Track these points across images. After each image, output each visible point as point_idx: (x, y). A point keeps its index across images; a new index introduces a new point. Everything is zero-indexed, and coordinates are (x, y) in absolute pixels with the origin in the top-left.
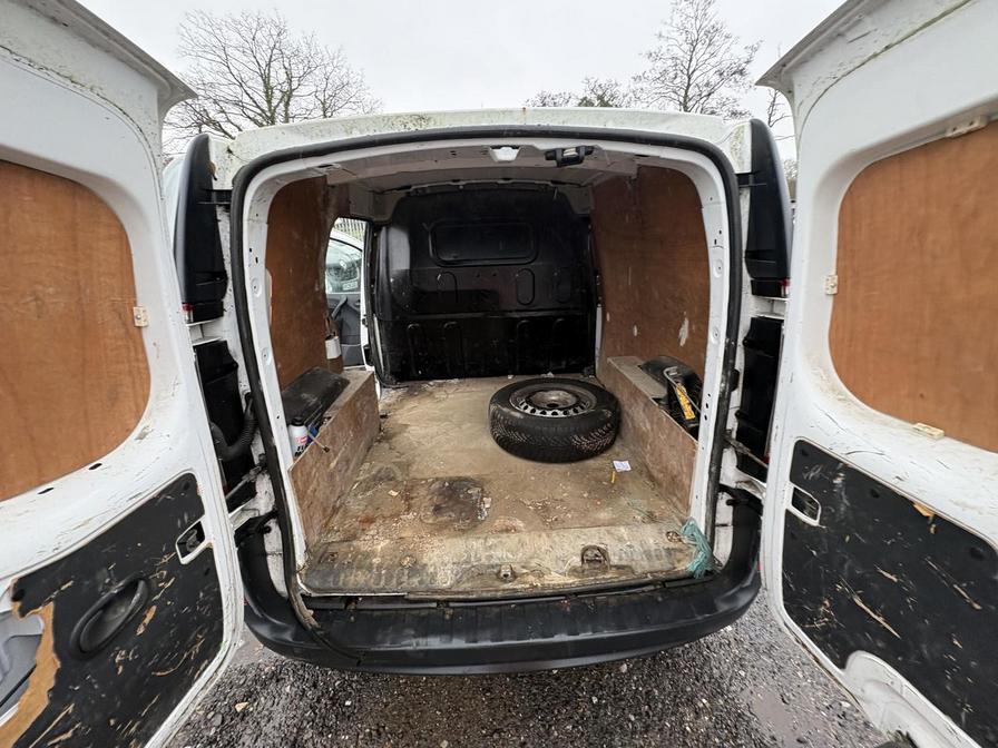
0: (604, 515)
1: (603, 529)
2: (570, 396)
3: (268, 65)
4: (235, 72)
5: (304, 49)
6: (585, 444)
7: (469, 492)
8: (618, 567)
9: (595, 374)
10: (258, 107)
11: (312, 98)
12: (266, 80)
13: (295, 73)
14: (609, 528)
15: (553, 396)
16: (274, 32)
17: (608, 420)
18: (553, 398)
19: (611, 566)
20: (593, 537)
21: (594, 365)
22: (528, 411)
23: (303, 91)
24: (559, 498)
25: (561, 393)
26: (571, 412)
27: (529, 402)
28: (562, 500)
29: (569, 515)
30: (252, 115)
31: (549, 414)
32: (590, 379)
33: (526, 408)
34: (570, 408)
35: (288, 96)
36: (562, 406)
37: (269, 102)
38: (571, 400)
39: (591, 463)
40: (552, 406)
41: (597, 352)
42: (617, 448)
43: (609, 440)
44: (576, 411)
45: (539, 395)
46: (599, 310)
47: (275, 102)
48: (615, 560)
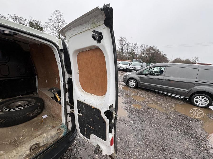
0: (39, 133)
1: (38, 137)
2: (26, 102)
6: (32, 114)
8: (43, 146)
15: (19, 103)
17: (39, 106)
18: (19, 104)
19: (41, 147)
20: (34, 142)
21: (37, 91)
22: (7, 111)
24: (21, 135)
25: (23, 101)
26: (26, 107)
27: (7, 107)
28: (23, 135)
29: (26, 139)
31: (17, 109)
32: (36, 95)
33: (6, 109)
34: (25, 105)
36: (23, 105)
38: (26, 103)
39: (35, 119)
40: (20, 106)
42: (43, 112)
43: (40, 111)
44: (28, 106)
45: (13, 104)
46: (36, 77)
48: (42, 144)
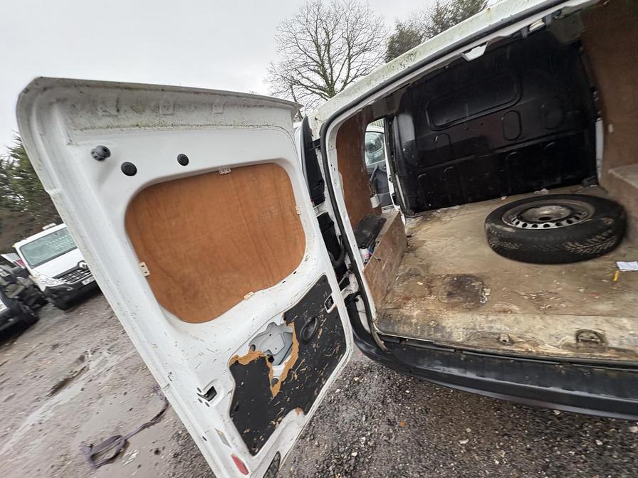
0: (604, 307)
1: (600, 318)
2: (563, 209)
3: (316, 33)
4: (301, 47)
5: (333, 10)
6: (581, 248)
7: (473, 284)
8: (618, 350)
9: (597, 183)
10: (315, 61)
11: (341, 39)
12: (316, 42)
13: (330, 29)
14: (607, 318)
15: (545, 211)
16: (316, 10)
17: (609, 227)
18: (546, 212)
19: (610, 348)
20: (589, 324)
21: (596, 175)
22: (520, 226)
23: (336, 37)
24: (554, 291)
25: (554, 207)
26: (565, 223)
27: (521, 219)
28: (556, 293)
29: (563, 305)
30: (312, 67)
31: (541, 226)
32: (592, 190)
33: (518, 223)
34: (563, 219)
35: (328, 45)
36: (555, 219)
37: (320, 55)
38: (565, 212)
39: (590, 264)
40: (544, 219)
41: (599, 163)
42: (622, 250)
43: (610, 244)
44: (570, 222)
45: (530, 212)
47: (322, 53)
48: (614, 344)
